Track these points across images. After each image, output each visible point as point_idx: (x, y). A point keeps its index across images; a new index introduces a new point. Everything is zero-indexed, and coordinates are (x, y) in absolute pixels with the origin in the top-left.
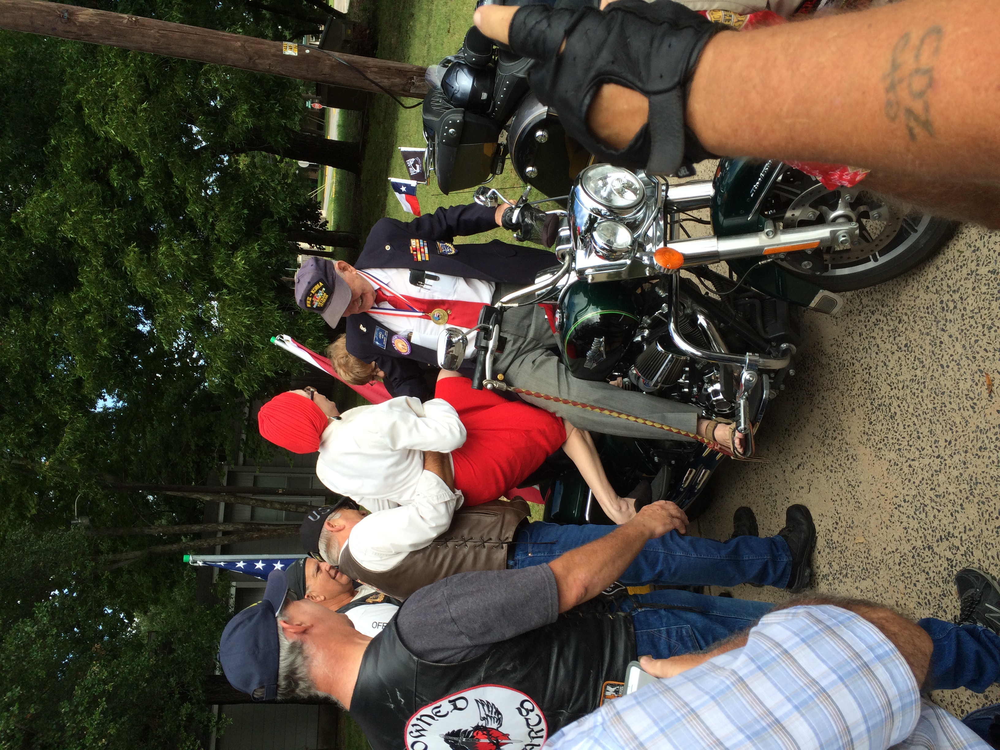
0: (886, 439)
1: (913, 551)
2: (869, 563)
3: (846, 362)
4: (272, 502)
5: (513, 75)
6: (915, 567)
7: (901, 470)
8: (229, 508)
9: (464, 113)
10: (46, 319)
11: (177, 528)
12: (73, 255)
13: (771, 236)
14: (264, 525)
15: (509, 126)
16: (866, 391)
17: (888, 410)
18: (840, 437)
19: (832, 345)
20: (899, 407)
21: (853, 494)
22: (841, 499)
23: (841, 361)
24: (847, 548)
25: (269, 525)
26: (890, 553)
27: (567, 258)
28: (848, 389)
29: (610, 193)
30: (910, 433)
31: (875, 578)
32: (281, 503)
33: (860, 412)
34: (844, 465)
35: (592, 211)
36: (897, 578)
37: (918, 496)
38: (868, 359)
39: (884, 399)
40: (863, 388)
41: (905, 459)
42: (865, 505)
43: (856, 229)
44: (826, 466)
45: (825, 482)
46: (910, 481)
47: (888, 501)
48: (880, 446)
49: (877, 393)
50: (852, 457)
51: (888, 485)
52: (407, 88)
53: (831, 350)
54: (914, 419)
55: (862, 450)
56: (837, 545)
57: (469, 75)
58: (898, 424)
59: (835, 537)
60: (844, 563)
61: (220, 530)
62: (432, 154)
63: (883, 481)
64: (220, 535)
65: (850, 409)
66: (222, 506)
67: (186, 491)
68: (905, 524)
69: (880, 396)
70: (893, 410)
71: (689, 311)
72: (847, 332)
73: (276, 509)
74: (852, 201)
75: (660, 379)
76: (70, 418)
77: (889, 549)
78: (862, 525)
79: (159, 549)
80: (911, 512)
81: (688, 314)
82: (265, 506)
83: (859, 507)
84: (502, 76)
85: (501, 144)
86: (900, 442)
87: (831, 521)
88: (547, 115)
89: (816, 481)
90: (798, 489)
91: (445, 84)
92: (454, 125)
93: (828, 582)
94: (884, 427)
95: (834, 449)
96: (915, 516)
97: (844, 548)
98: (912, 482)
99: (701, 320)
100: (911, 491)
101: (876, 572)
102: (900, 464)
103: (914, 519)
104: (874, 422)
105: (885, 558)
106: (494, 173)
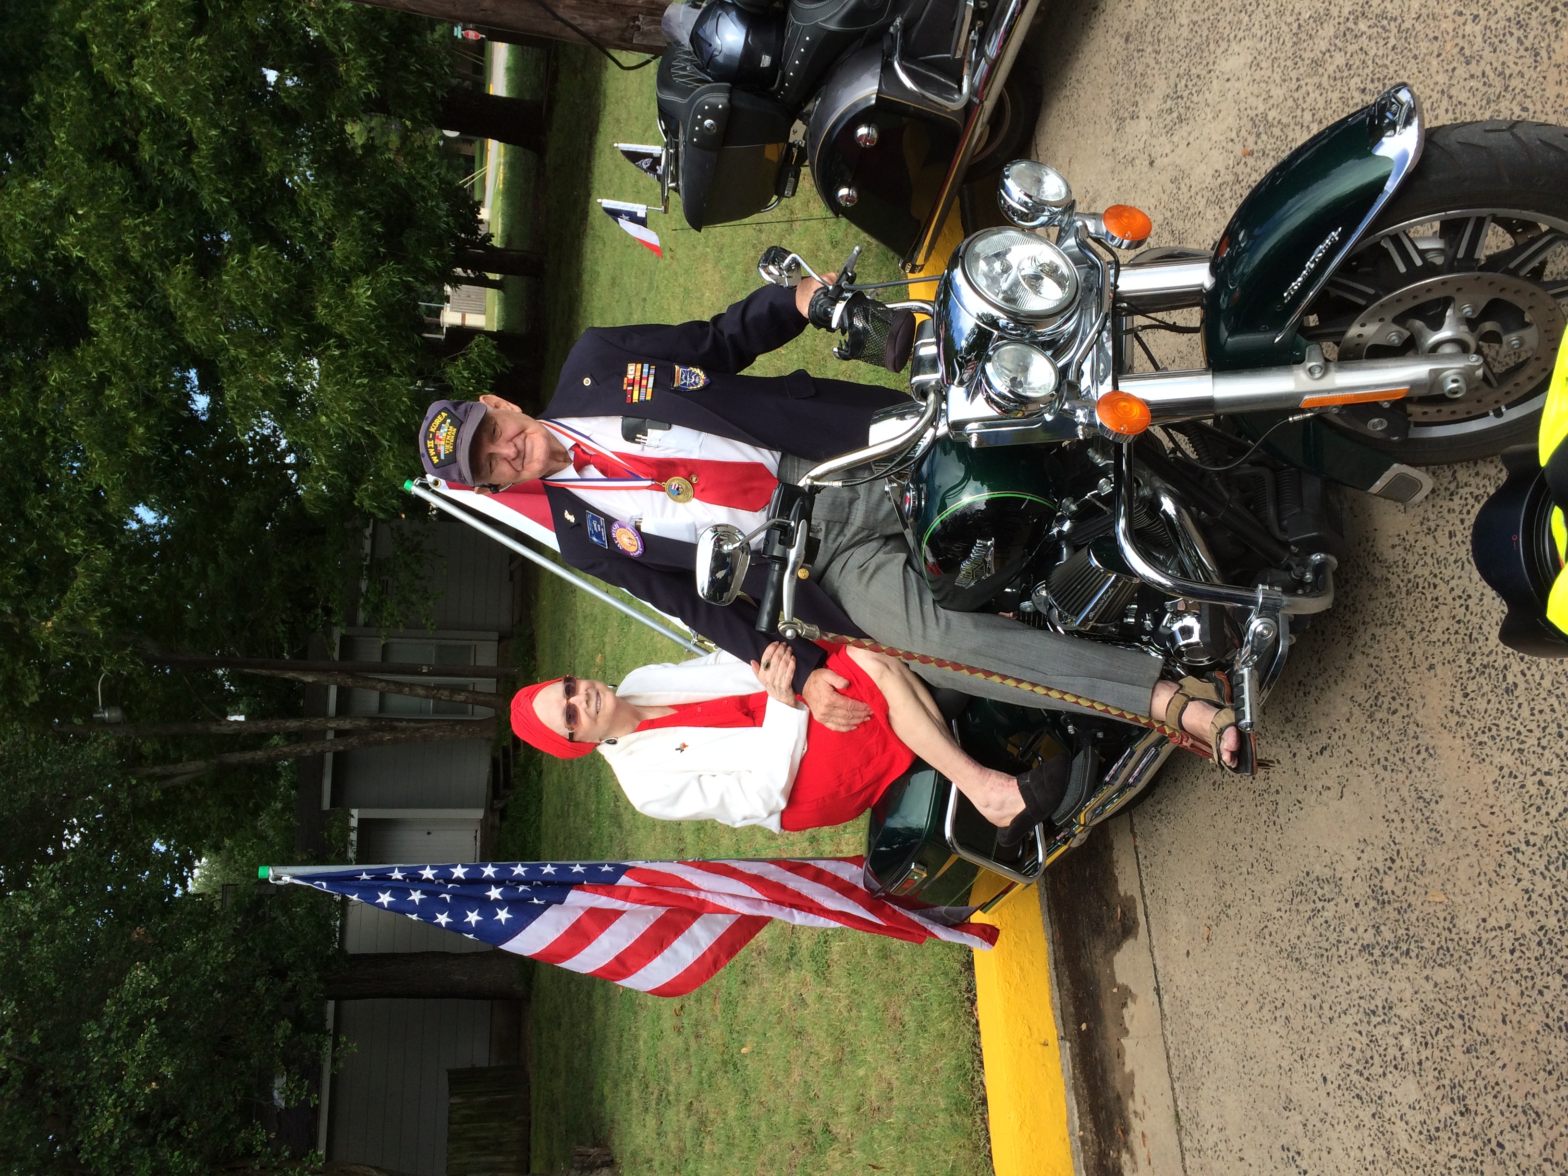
0: (1494, 728)
1: (1541, 933)
2: (1452, 940)
3: (1420, 581)
4: (411, 685)
5: (816, 25)
6: (1543, 963)
7: (1523, 786)
8: (344, 694)
9: (731, 91)
10: (36, 391)
11: (262, 724)
12: (75, 287)
13: (1317, 375)
14: (400, 720)
15: (809, 114)
16: (1459, 637)
17: (1501, 676)
18: (1403, 711)
19: (1393, 547)
20: (1524, 675)
21: (1427, 814)
22: (1403, 820)
23: (1411, 576)
24: (1409, 906)
25: (409, 721)
26: (1494, 929)
27: (932, 397)
28: (1423, 629)
29: (1016, 284)
30: (1543, 725)
31: (1463, 967)
32: (427, 687)
33: (1444, 672)
34: (1411, 761)
35: (979, 317)
36: (1505, 974)
37: (1555, 838)
38: (1466, 581)
39: (1493, 657)
40: (1452, 631)
41: (1530, 770)
42: (1448, 838)
43: (1479, 367)
44: (1375, 758)
45: (1372, 785)
46: (1539, 809)
47: (1495, 839)
48: (1484, 738)
49: (1480, 644)
50: (1427, 750)
51: (1494, 810)
52: (627, 34)
53: (1393, 555)
54: (1553, 700)
55: (1446, 739)
56: (1392, 897)
57: (738, 23)
58: (1520, 705)
59: (1389, 883)
60: (1405, 932)
61: (331, 729)
62: (674, 158)
63: (1485, 800)
64: (330, 735)
65: (1426, 665)
66: (333, 691)
67: (276, 669)
68: (1525, 884)
69: (1486, 650)
70: (1510, 679)
71: (1146, 492)
72: (1425, 527)
73: (418, 695)
74: (1474, 316)
75: (1092, 615)
76: (85, 551)
77: (1492, 922)
78: (1442, 872)
79: (235, 758)
80: (1540, 865)
81: (1144, 497)
82: (400, 692)
83: (1436, 839)
84: (798, 27)
85: (793, 145)
86: (1522, 737)
87: (1381, 856)
88: (878, 98)
89: (1354, 781)
90: (1320, 788)
91: (696, 38)
92: (712, 112)
93: (1371, 959)
94: (1490, 706)
95: (1393, 731)
96: (1546, 873)
97: (1405, 906)
98: (1543, 811)
99: (1168, 505)
100: (1540, 828)
101: (1465, 957)
102: (1521, 777)
103: (1545, 878)
104: (1472, 695)
105: (1485, 936)
106: (781, 195)
